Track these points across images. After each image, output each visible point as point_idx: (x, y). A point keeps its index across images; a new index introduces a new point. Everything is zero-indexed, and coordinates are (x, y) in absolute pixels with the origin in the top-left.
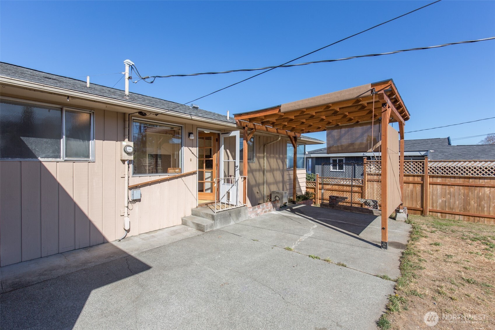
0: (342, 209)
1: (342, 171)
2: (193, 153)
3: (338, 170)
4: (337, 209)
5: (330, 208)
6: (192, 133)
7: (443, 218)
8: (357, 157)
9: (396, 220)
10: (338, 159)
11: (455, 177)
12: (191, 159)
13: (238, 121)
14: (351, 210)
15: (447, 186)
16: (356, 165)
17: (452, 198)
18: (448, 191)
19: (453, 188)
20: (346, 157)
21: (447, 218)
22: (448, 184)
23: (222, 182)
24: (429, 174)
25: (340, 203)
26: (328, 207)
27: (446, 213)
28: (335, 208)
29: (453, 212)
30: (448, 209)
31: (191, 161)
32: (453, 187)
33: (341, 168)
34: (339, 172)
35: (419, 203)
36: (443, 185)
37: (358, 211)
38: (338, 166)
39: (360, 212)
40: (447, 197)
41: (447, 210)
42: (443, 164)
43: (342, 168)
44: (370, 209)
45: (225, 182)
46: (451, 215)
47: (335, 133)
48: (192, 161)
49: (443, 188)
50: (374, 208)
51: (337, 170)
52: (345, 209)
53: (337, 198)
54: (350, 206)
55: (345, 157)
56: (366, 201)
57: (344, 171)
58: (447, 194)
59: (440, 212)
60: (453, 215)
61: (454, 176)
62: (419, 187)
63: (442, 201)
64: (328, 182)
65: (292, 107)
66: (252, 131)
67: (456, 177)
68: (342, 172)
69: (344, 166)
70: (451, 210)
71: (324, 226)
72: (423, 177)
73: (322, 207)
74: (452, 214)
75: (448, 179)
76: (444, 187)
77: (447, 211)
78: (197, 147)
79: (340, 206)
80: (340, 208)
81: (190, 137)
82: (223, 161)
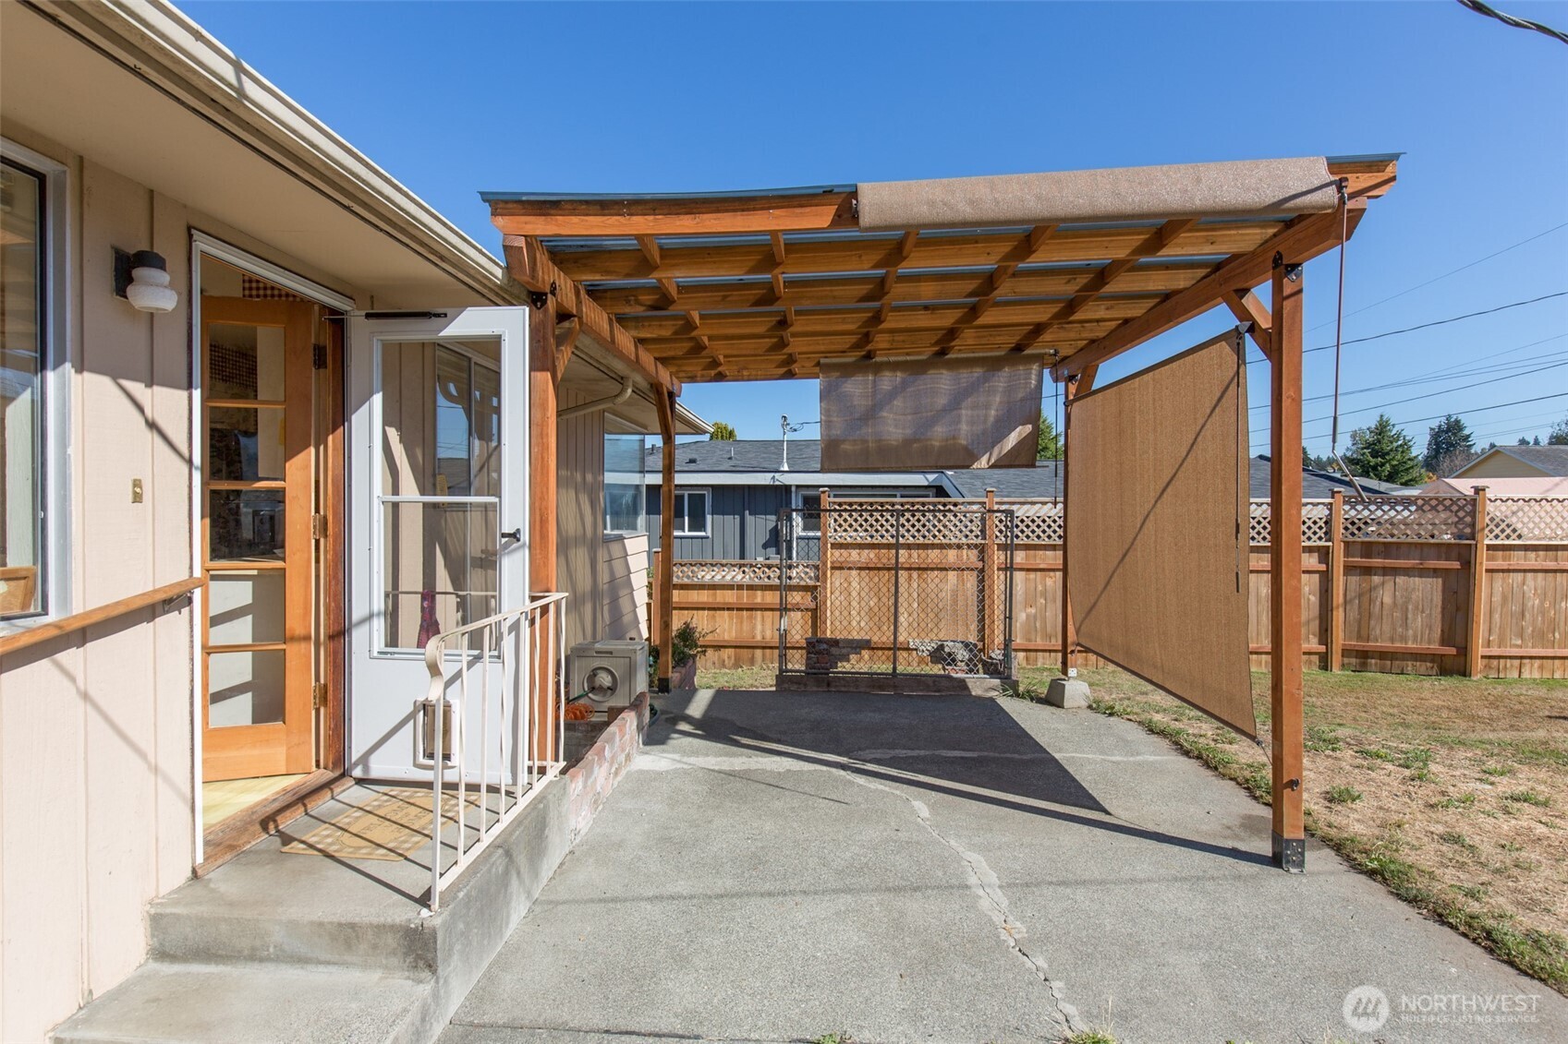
0: (862, 690)
1: (703, 534)
2: (152, 425)
3: (689, 531)
4: (843, 689)
5: (815, 689)
6: (148, 259)
7: (1029, 664)
8: (750, 487)
9: (1063, 708)
10: (686, 493)
11: (1055, 545)
12: (137, 483)
13: (521, 243)
14: (895, 687)
15: (1039, 573)
16: (747, 512)
17: (1048, 605)
18: (1040, 588)
19: (1051, 577)
20: (714, 487)
21: (1039, 665)
22: (1042, 566)
23: (367, 640)
24: (998, 541)
25: (844, 667)
26: (808, 688)
27: (1036, 651)
28: (836, 686)
29: (1054, 645)
30: (1042, 639)
31: (137, 498)
32: (1052, 574)
33: (698, 524)
34: (692, 538)
35: (974, 627)
36: (1028, 570)
37: (921, 690)
38: (686, 518)
39: (928, 691)
40: (1038, 604)
41: (1039, 641)
42: (1028, 510)
43: (702, 527)
44: (955, 675)
45: (392, 640)
46: (1048, 654)
47: (857, 388)
48: (147, 496)
49: (1029, 580)
50: (971, 671)
51: (684, 531)
52: (874, 687)
53: (832, 646)
54: (890, 671)
55: (712, 486)
56: (942, 647)
57: (709, 534)
58: (1038, 595)
59: (1024, 648)
60: (1052, 654)
61: (1054, 543)
62: (971, 580)
63: (1028, 616)
64: (688, 577)
65: (932, 204)
66: (566, 324)
67: (1057, 547)
68: (702, 538)
69: (709, 518)
70: (1048, 640)
71: (951, 797)
72: (982, 550)
73: (785, 690)
74: (1050, 651)
75: (1041, 552)
76: (1032, 575)
77: (1039, 645)
78: (190, 386)
79: (855, 680)
80: (857, 687)
81: (130, 290)
82: (376, 503)
